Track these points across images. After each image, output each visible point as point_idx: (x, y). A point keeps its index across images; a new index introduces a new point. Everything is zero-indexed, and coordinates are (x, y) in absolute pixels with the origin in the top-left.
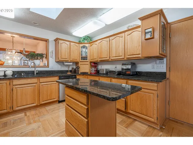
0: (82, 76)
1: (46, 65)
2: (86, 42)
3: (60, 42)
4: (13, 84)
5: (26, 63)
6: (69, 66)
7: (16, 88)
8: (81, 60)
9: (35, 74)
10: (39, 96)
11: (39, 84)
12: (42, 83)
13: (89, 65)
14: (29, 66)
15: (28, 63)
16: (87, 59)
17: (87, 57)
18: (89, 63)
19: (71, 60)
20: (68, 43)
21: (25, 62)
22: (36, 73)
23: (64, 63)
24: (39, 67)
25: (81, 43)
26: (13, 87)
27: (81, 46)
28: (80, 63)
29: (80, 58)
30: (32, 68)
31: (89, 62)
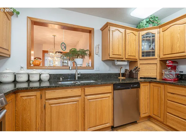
0: (149, 84)
1: (90, 66)
2: (151, 26)
3: (112, 28)
4: (45, 97)
5: (65, 63)
6: (121, 67)
7: (50, 104)
8: (141, 57)
9: (77, 79)
10: (84, 118)
11: (84, 98)
12: (88, 97)
13: (159, 65)
14: (70, 67)
15: (68, 63)
16: (154, 55)
17: (154, 52)
18: (158, 62)
19: (127, 58)
20: (123, 30)
21: (64, 61)
22: (78, 77)
23: (116, 63)
24: (82, 68)
25: (143, 30)
26: (45, 102)
27: (143, 34)
28: (139, 62)
29: (141, 54)
30: (72, 70)
31: (158, 59)
